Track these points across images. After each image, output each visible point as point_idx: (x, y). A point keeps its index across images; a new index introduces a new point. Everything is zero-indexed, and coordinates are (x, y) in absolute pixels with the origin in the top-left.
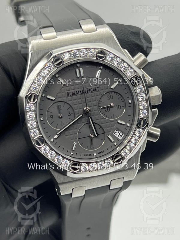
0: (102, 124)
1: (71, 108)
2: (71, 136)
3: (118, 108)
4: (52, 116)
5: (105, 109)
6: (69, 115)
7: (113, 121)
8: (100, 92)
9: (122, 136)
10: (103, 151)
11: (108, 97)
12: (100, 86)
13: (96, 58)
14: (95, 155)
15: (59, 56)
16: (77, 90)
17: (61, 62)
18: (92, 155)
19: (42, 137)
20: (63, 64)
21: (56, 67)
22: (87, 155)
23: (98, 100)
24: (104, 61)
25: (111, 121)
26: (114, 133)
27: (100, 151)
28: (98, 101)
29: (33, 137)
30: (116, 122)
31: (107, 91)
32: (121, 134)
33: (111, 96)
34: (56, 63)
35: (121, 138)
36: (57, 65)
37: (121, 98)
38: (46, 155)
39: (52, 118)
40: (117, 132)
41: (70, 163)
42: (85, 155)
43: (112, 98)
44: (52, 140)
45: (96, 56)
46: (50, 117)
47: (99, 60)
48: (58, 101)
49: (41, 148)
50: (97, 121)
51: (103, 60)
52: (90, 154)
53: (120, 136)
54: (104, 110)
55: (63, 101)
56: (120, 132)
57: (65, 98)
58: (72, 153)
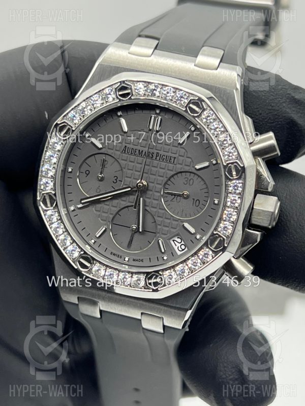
0: (158, 216)
1: (121, 171)
2: (103, 214)
3: (194, 204)
4: (87, 172)
5: (174, 196)
6: (115, 181)
7: (177, 221)
8: (175, 166)
9: (183, 250)
10: (142, 260)
11: (186, 179)
12: (180, 157)
13: (184, 109)
14: (127, 259)
15: (129, 84)
16: (141, 149)
17: (128, 94)
18: (123, 258)
19: (55, 195)
20: (130, 97)
21: (117, 98)
22: (114, 255)
23: (167, 177)
24: (196, 119)
25: (174, 219)
26: (173, 241)
27: (138, 258)
28: (166, 179)
29: (42, 190)
30: (182, 224)
31: (187, 168)
32: (183, 247)
33: (192, 181)
34: (121, 93)
35: (179, 253)
36: (122, 95)
37: (206, 190)
38: (49, 226)
39: (88, 174)
40: (179, 240)
41: (80, 252)
42: (111, 253)
43: (191, 184)
44: (72, 208)
45: (186, 107)
46: (84, 172)
47: (189, 114)
48: (106, 152)
49: (47, 211)
50: (152, 209)
51: (194, 117)
52: (120, 254)
53: (180, 249)
54: (171, 197)
55: (113, 155)
56: (183, 243)
57: (119, 153)
58: (93, 241)
